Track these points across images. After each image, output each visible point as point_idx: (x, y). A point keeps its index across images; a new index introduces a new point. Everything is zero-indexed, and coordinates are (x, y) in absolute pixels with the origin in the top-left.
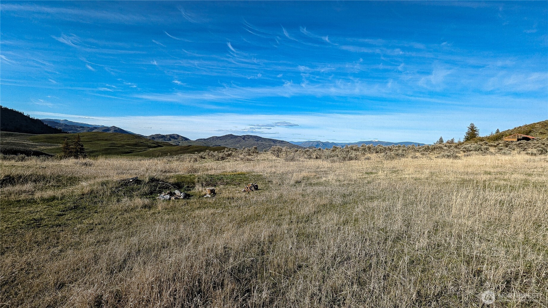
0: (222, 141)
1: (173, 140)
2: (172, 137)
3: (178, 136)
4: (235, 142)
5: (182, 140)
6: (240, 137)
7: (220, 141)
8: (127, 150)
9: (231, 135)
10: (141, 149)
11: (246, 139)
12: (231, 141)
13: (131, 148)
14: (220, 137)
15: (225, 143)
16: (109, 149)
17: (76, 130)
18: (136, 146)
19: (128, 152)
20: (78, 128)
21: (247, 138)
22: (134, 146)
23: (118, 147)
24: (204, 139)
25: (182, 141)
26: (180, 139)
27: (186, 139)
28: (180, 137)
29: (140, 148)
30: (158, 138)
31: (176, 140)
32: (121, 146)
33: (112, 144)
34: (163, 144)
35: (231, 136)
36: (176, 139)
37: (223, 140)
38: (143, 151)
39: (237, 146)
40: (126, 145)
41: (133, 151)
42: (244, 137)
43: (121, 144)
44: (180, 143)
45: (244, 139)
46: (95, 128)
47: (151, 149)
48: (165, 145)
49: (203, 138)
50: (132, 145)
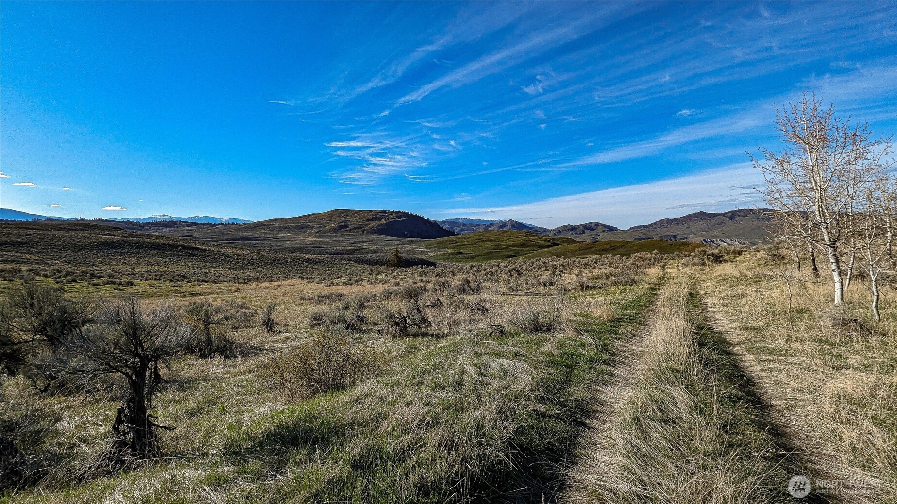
0: (681, 226)
1: (588, 232)
2: (588, 227)
3: (597, 224)
4: (710, 226)
5: (603, 231)
6: (723, 214)
7: (677, 226)
8: (511, 253)
9: (702, 213)
10: (529, 250)
11: (737, 218)
12: (700, 225)
13: (517, 250)
14: (677, 220)
15: (688, 231)
16: (490, 252)
17: (473, 229)
18: (522, 247)
19: (511, 255)
20: (474, 226)
21: (739, 216)
22: (521, 247)
23: (502, 249)
24: (645, 226)
25: (603, 234)
26: (600, 229)
27: (611, 229)
28: (600, 227)
29: (528, 248)
30: (566, 231)
31: (593, 232)
32: (505, 248)
33: (496, 246)
34: (561, 242)
35: (702, 216)
36: (594, 230)
37: (682, 224)
38: (530, 253)
39: (713, 235)
40: (511, 246)
41: (518, 253)
42: (732, 216)
43: (505, 245)
44: (599, 235)
45: (731, 218)
46: (491, 224)
47: (542, 250)
48: (563, 242)
49: (642, 225)
50: (519, 245)
